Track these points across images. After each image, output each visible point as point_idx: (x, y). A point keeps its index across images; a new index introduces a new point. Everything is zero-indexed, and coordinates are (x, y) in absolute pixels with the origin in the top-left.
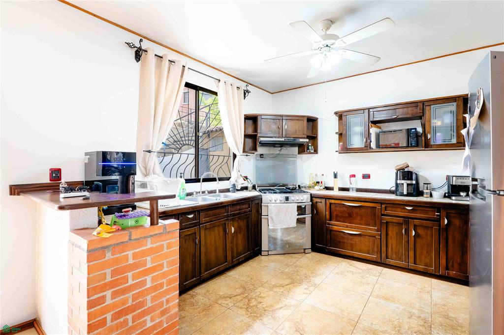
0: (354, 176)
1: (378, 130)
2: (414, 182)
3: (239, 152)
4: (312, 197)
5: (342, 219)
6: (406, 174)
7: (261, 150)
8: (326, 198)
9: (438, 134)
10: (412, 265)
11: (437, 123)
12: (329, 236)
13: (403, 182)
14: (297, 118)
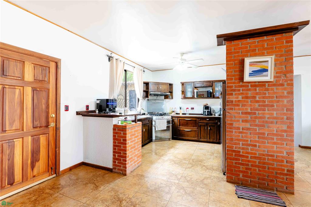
0: (188, 108)
1: (197, 91)
2: (209, 110)
3: (141, 99)
4: (172, 117)
5: (184, 126)
6: (206, 107)
7: (150, 97)
8: (178, 117)
9: (217, 93)
10: (208, 140)
11: (217, 89)
12: (179, 133)
13: (206, 110)
14: (165, 84)
